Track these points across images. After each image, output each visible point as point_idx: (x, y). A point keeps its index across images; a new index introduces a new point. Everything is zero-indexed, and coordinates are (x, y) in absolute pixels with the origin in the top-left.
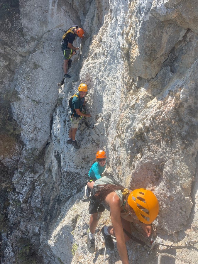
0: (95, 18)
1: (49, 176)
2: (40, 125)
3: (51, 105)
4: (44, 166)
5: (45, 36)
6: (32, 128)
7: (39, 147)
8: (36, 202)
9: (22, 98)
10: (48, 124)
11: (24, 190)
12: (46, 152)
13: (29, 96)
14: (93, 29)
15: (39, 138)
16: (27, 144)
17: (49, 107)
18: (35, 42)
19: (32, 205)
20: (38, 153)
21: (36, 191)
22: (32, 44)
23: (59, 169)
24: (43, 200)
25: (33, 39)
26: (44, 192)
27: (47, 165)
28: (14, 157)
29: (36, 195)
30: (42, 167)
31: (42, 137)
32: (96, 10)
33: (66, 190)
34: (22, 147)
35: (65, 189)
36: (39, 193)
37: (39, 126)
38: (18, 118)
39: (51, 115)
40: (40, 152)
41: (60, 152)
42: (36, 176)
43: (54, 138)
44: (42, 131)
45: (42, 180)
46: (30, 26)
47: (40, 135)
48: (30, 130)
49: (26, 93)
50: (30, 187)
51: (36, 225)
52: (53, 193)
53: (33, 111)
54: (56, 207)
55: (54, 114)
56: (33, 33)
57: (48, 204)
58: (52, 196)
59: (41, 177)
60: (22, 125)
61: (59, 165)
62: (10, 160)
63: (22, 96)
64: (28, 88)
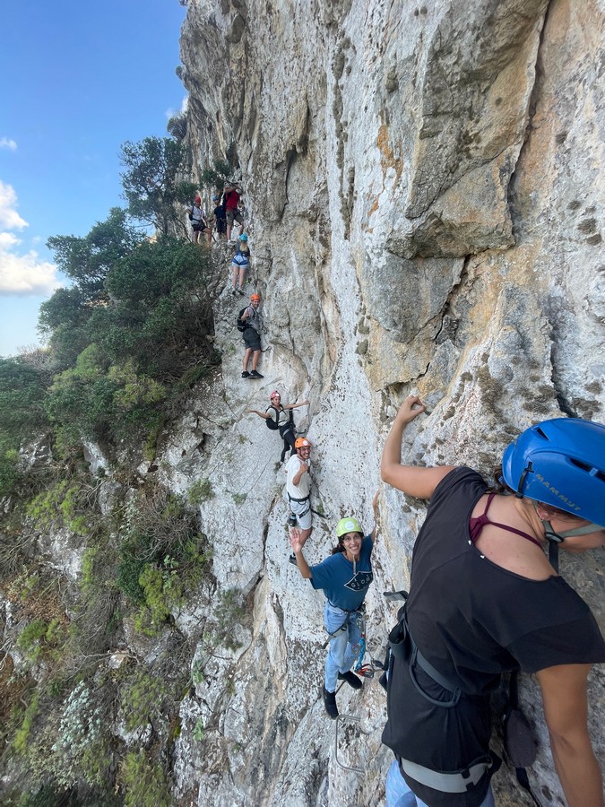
0: (326, 357)
1: (261, 654)
2: (245, 541)
3: (264, 502)
4: (252, 630)
5: (256, 396)
6: (231, 548)
7: (243, 587)
8: (234, 726)
9: (217, 493)
10: (260, 538)
11: (211, 692)
12: (257, 598)
13: (229, 490)
14: (324, 373)
15: (243, 568)
16: (222, 581)
17: (262, 506)
18: (243, 406)
19: (226, 735)
20: (240, 601)
21: (236, 695)
22: (238, 410)
23: (282, 637)
24: (250, 720)
25: (239, 402)
26: (252, 696)
27: (258, 628)
28: (199, 612)
29: (234, 707)
30: (249, 632)
31: (249, 566)
32: (325, 348)
33: (295, 690)
34: (212, 589)
35: (294, 687)
36: (241, 700)
37: (244, 543)
38: (209, 532)
39: (264, 520)
40: (245, 599)
41: (280, 594)
42: (236, 656)
43: (269, 565)
44: (249, 553)
45: (248, 664)
46: (235, 386)
47: (245, 561)
48: (227, 553)
49: (224, 484)
50: (223, 684)
51: (234, 796)
52: (269, 701)
53: (234, 515)
54: (277, 742)
55: (270, 516)
56: (241, 395)
57: (261, 731)
58: (269, 708)
59: (246, 656)
60: (215, 544)
61: (280, 626)
62: (190, 618)
63: (217, 490)
64: (228, 475)
